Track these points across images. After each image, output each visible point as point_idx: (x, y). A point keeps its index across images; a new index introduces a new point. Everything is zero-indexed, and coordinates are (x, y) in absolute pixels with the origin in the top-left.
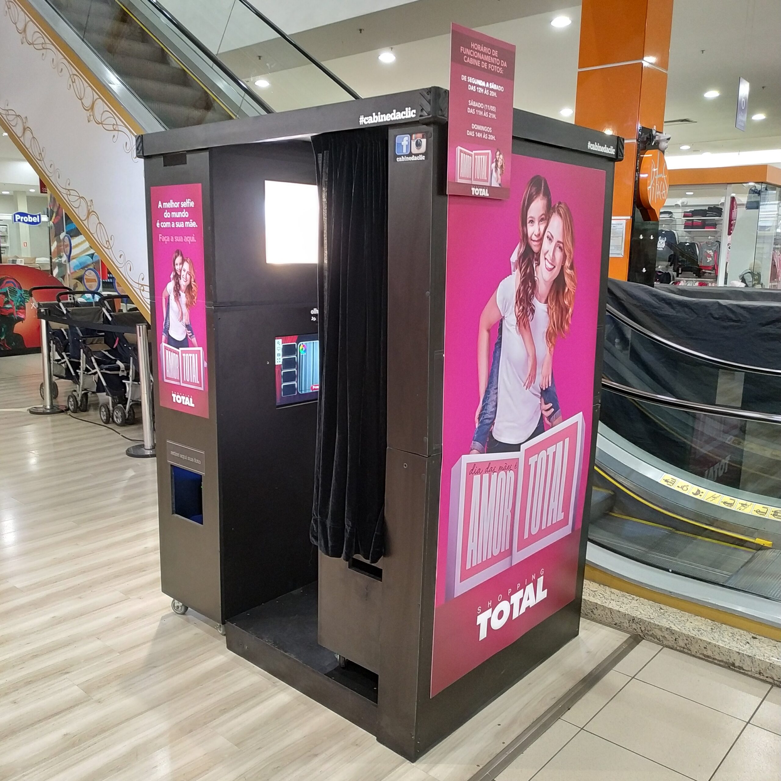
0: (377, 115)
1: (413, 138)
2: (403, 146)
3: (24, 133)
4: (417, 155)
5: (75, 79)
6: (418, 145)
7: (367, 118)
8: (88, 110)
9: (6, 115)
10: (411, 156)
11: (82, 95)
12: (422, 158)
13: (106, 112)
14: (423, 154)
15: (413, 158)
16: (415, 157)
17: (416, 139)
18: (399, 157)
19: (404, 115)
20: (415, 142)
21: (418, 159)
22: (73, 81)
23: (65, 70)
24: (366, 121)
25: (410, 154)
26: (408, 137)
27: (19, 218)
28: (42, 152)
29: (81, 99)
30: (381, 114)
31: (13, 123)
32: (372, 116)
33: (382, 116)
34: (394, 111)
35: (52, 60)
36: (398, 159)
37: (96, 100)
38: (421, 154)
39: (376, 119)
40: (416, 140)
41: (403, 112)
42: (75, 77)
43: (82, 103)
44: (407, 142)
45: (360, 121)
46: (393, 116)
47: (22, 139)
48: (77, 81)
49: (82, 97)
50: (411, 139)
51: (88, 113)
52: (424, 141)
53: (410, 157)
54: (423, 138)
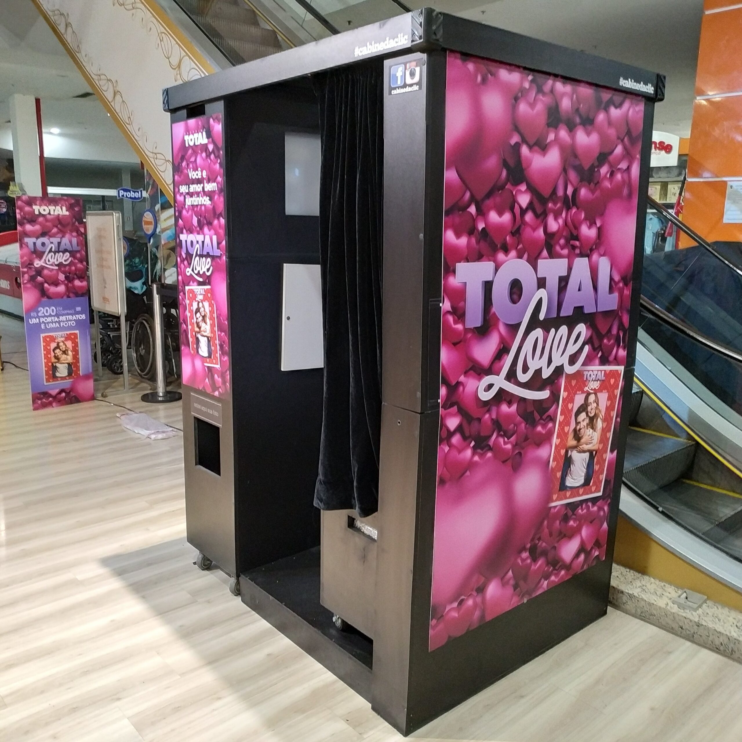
0: (371, 44)
1: (408, 67)
2: (397, 77)
3: (114, 97)
4: (411, 85)
5: (163, 38)
6: (412, 74)
7: (361, 49)
8: (174, 69)
9: (98, 80)
10: (406, 87)
11: (170, 53)
12: (416, 88)
13: (193, 70)
14: (416, 84)
15: (408, 89)
16: (410, 88)
17: (410, 68)
18: (394, 90)
19: (396, 42)
20: (409, 72)
21: (412, 90)
22: (161, 39)
23: (154, 29)
24: (361, 52)
25: (405, 86)
26: (403, 66)
27: (123, 194)
28: (131, 117)
29: (168, 58)
30: (375, 43)
31: (104, 88)
32: (367, 46)
33: (376, 45)
34: (388, 39)
35: (141, 19)
36: (394, 92)
37: (183, 57)
38: (415, 84)
39: (370, 49)
40: (410, 70)
41: (396, 40)
42: (163, 35)
43: (170, 62)
44: (402, 72)
45: (355, 54)
46: (386, 45)
47: (112, 104)
48: (165, 39)
49: (169, 56)
50: (406, 69)
51: (175, 72)
52: (418, 69)
53: (404, 89)
54: (417, 66)
